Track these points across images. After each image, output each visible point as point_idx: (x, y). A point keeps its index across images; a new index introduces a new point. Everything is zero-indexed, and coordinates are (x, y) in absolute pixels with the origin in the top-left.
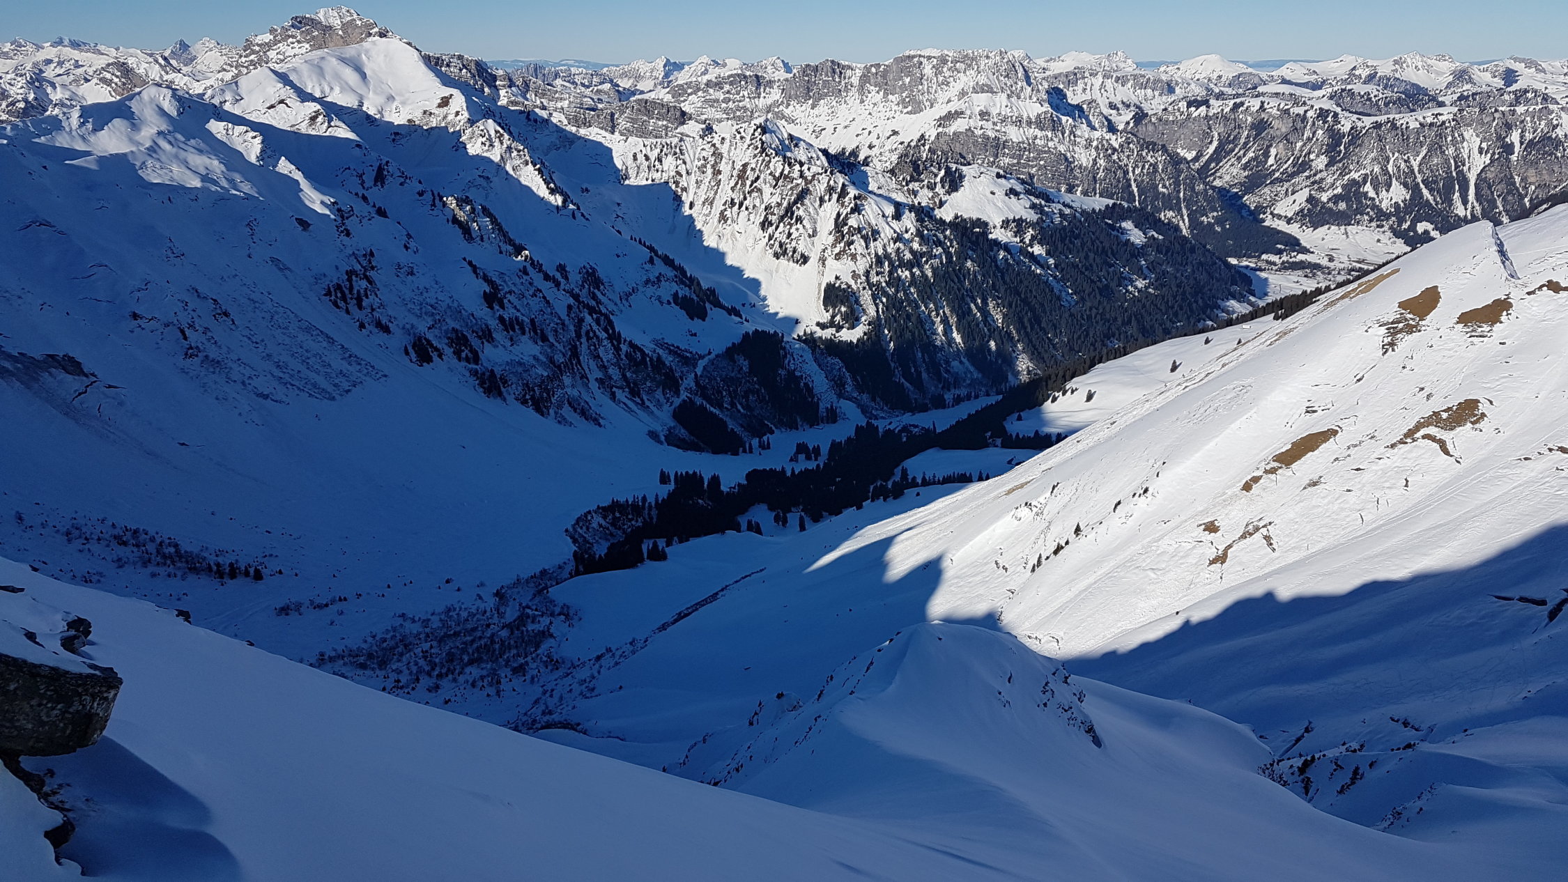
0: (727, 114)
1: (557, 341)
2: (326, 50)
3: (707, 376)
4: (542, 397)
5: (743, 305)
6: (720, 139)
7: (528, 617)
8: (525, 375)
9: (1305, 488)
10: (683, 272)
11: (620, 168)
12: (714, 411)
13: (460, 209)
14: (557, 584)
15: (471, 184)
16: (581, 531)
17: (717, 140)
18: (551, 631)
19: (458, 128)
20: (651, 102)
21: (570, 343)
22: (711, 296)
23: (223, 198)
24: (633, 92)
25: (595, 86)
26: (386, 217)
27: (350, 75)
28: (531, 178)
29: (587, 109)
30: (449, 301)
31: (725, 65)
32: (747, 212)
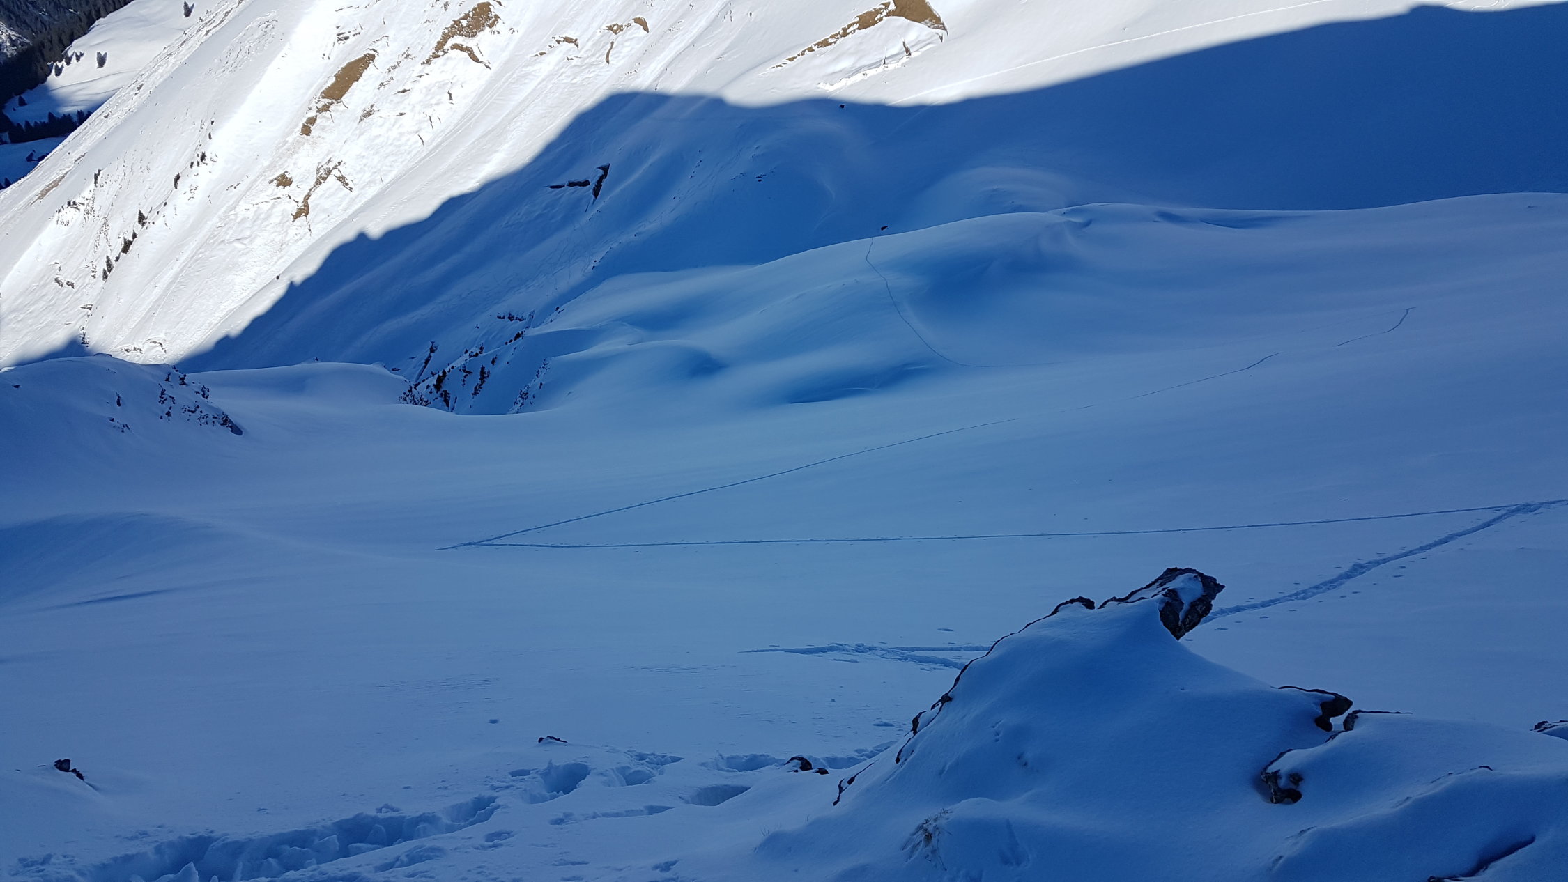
9: (361, 120)
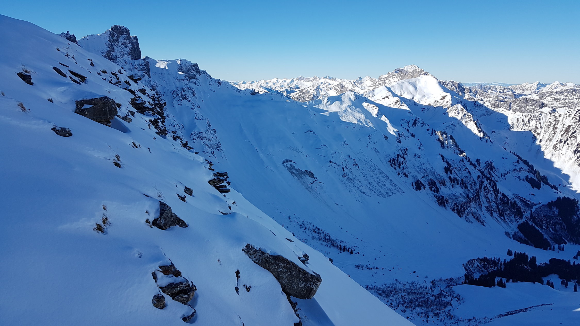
0: (564, 105)
1: (471, 189)
2: (405, 80)
3: (536, 213)
4: (461, 210)
5: (560, 185)
6: (559, 115)
7: (443, 295)
8: (455, 200)
10: (532, 168)
11: (510, 124)
12: (538, 229)
13: (442, 136)
14: (456, 285)
15: (448, 127)
16: (469, 266)
17: (557, 115)
18: (451, 303)
19: (447, 107)
20: (529, 99)
21: (477, 191)
22: (544, 180)
23: (363, 127)
24: (521, 95)
25: (505, 92)
26: (414, 137)
27: (411, 88)
28: (472, 127)
29: (500, 101)
30: (431, 169)
31: (566, 85)
32: (567, 146)
